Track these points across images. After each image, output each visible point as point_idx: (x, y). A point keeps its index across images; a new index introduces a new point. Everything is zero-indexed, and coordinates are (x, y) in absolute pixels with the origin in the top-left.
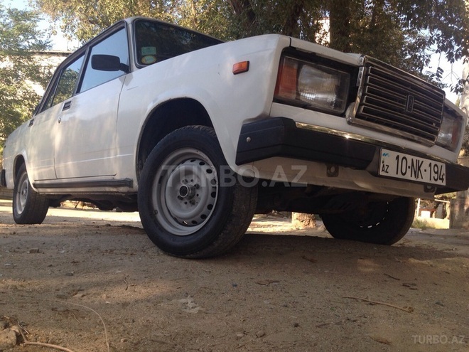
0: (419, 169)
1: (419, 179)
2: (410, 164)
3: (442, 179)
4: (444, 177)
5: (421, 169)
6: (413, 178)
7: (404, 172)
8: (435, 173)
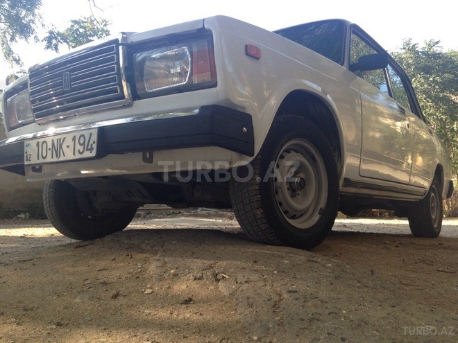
0: (61, 147)
1: (62, 158)
2: (50, 146)
3: (91, 150)
4: (95, 146)
5: (63, 146)
6: (55, 159)
7: (44, 155)
8: (81, 144)
